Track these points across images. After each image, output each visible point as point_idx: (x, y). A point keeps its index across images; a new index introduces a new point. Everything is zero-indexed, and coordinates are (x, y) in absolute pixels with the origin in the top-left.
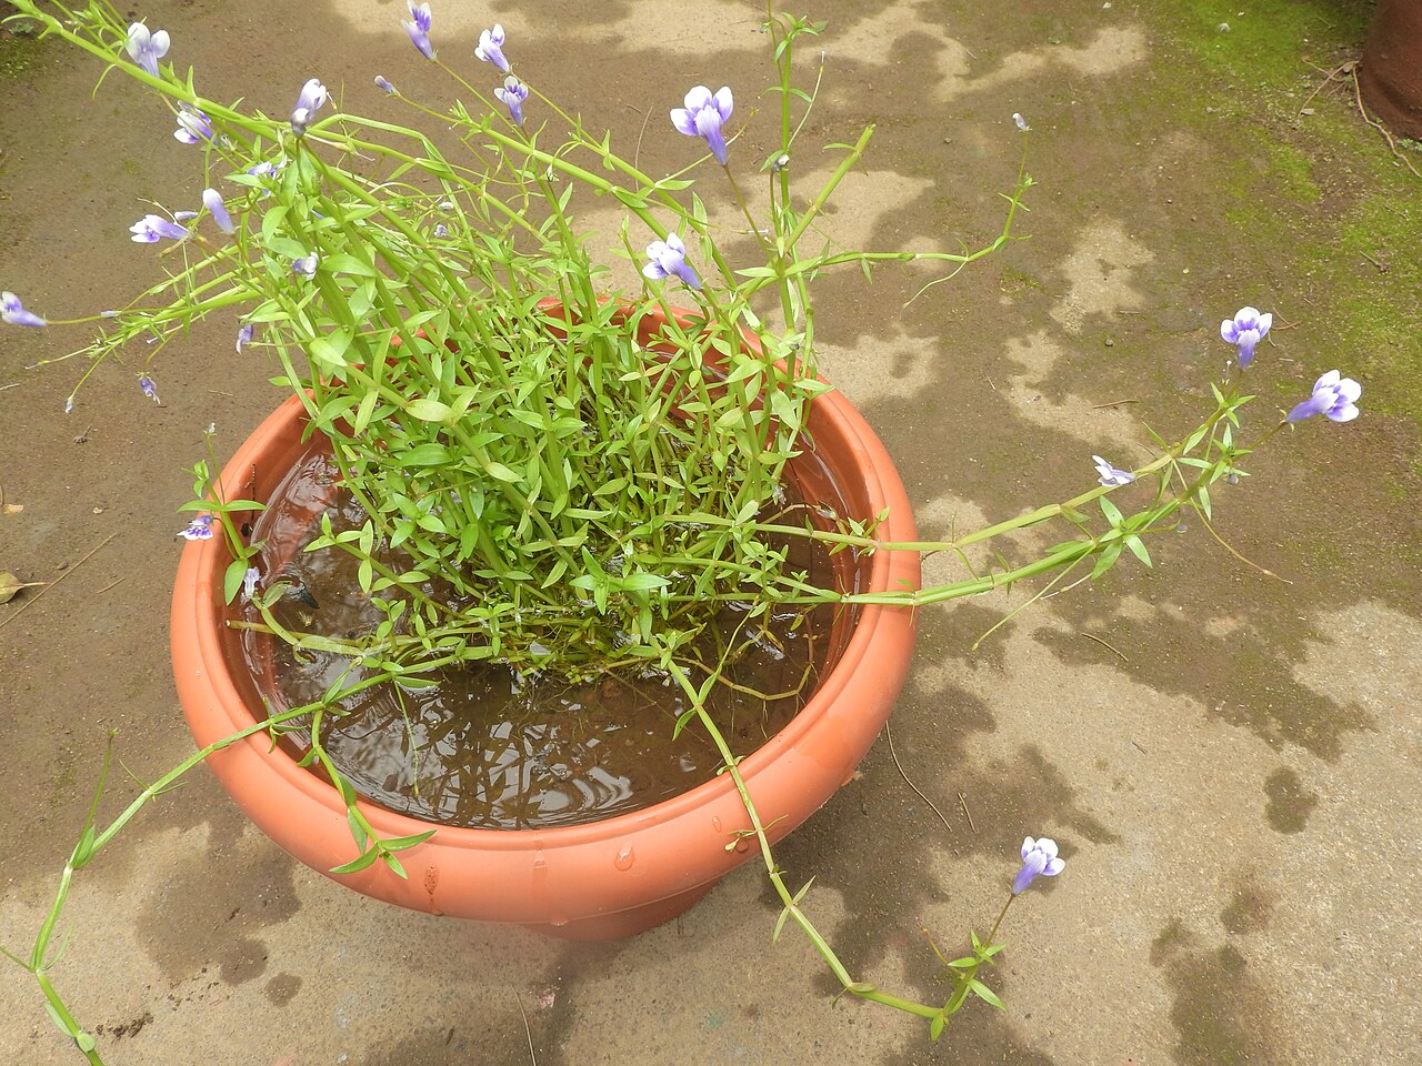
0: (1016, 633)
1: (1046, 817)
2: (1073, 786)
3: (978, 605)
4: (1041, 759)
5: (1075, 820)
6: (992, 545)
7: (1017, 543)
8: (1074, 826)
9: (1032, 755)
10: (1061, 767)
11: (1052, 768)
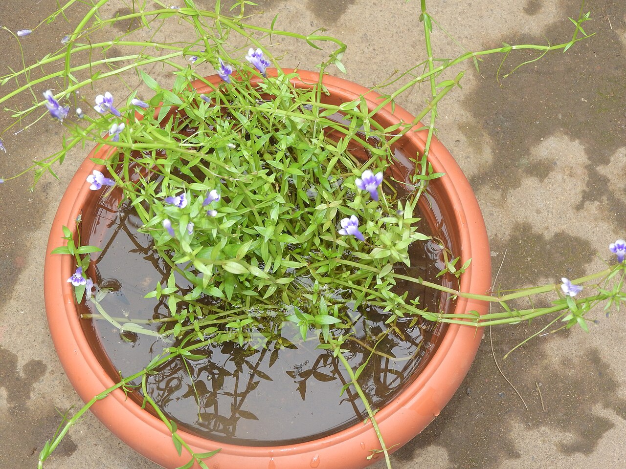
0: (596, 259)
1: (596, 402)
2: (619, 380)
3: (571, 234)
4: (599, 359)
5: (616, 404)
6: (588, 181)
7: (609, 181)
8: (614, 409)
9: (594, 357)
10: (613, 366)
11: (606, 366)
